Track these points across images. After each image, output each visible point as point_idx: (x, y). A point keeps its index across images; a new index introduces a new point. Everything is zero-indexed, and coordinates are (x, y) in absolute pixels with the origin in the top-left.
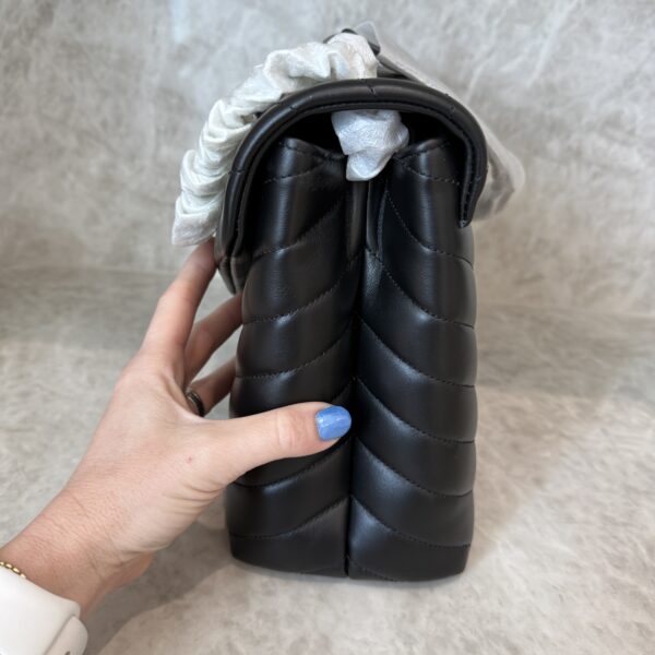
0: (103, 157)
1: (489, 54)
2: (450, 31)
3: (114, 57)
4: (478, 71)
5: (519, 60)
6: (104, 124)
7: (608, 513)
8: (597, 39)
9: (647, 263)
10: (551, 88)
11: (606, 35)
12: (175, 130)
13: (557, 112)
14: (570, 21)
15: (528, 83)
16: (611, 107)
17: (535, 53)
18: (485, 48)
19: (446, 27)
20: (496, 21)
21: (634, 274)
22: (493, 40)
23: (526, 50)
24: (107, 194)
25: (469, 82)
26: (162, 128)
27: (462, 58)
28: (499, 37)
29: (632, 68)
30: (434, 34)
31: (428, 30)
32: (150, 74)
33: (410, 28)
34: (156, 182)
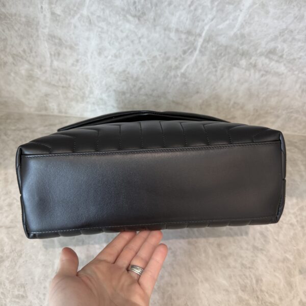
0: (27, 66)
2: (192, 8)
3: (24, 20)
4: (207, 28)
5: (227, 22)
6: (24, 51)
7: (244, 262)
8: (267, 12)
9: (284, 112)
10: (243, 36)
11: (272, 10)
12: (59, 54)
13: (245, 47)
14: (254, 3)
15: (232, 33)
16: (272, 45)
17: (235, 19)
18: (210, 16)
19: (190, 6)
20: (216, 3)
21: (278, 117)
22: (214, 12)
23: (231, 17)
24: (31, 82)
25: (202, 32)
26: (53, 53)
27: (199, 21)
28: (217, 11)
29: (284, 27)
30: (184, 9)
31: (181, 7)
32: (43, 28)
33: (172, 6)
34: (53, 77)
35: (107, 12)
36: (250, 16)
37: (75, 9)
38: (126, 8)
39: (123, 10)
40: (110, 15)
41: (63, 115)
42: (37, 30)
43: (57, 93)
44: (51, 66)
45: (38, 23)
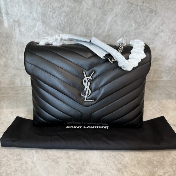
0: (4, 60)
1: (95, 29)
2: (86, 25)
3: (5, 35)
4: (93, 33)
5: (101, 30)
6: (3, 52)
8: (117, 24)
10: (109, 35)
11: (119, 23)
13: (111, 41)
14: (111, 21)
15: (104, 35)
17: (105, 28)
18: (94, 28)
19: (85, 24)
20: (96, 22)
22: (95, 26)
23: (103, 28)
24: (6, 68)
25: (91, 35)
26: (19, 51)
27: (89, 30)
28: (97, 25)
29: (125, 30)
30: (82, 25)
31: (81, 25)
32: (14, 39)
33: (77, 24)
34: (19, 64)
35: (47, 29)
36: (111, 26)
37: (32, 28)
38: (56, 27)
39: (55, 27)
40: (49, 30)
41: (23, 86)
42: (11, 40)
43: (20, 73)
44: (18, 58)
45: (12, 36)
